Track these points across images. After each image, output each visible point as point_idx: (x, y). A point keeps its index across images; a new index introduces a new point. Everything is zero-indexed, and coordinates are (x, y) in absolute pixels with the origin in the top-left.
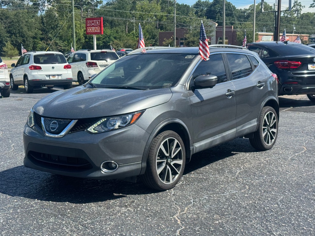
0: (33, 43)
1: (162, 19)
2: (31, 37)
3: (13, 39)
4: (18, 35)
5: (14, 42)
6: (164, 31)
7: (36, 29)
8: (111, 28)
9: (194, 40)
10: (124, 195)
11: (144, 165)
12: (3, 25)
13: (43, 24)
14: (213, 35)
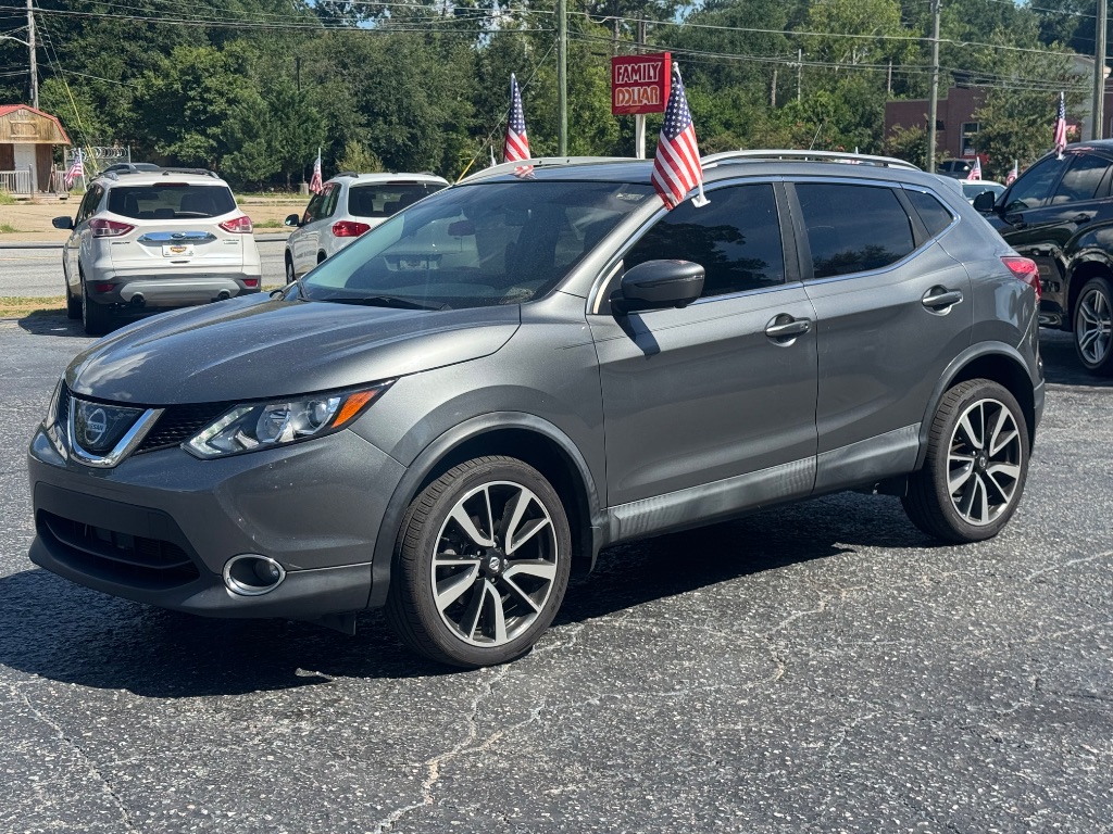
0: (444, 146)
1: (902, 53)
2: (439, 126)
3: (377, 132)
4: (395, 119)
5: (383, 143)
6: (908, 96)
7: (455, 99)
8: (716, 90)
9: (1007, 129)
10: (325, 676)
11: (383, 573)
12: (347, 84)
13: (482, 80)
14: (1084, 112)
